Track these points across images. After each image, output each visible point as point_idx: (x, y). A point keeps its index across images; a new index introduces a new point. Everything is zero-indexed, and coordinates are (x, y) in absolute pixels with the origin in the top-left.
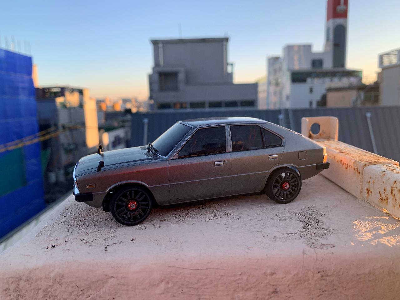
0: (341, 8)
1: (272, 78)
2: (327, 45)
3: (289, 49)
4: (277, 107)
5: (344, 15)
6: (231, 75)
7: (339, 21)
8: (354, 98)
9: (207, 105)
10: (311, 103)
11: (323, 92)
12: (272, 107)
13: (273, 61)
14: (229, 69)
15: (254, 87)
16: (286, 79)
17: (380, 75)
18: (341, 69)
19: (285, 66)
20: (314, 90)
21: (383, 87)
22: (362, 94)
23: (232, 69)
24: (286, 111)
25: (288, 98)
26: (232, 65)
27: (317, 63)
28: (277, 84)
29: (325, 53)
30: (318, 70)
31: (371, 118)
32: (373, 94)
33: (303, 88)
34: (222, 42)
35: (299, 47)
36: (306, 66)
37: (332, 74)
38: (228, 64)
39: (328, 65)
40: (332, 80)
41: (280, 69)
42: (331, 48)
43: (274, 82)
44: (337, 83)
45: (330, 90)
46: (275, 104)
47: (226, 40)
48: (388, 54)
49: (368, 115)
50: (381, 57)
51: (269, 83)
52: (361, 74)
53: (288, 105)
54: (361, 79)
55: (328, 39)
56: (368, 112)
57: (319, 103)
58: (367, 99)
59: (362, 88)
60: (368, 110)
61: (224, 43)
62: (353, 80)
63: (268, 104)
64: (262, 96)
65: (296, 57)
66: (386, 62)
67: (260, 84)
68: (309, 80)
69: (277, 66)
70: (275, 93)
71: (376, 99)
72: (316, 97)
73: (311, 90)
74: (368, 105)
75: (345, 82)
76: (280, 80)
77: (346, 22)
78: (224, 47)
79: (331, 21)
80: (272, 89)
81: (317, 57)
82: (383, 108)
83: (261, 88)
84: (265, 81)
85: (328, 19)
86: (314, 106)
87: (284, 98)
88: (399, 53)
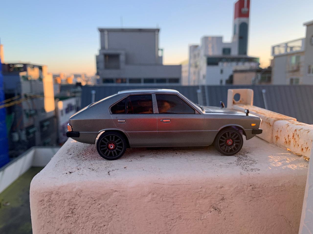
0: (244, 10)
1: (192, 61)
2: (234, 38)
3: (206, 39)
4: (196, 84)
5: (247, 15)
6: (161, 58)
7: (243, 20)
8: (253, 78)
9: (142, 81)
10: (221, 82)
11: (230, 73)
12: (192, 84)
13: (194, 48)
14: (160, 53)
15: (179, 68)
16: (203, 63)
17: (272, 61)
18: (244, 56)
19: (202, 53)
20: (224, 71)
21: (275, 70)
22: (259, 75)
23: (162, 53)
24: (203, 87)
25: (204, 77)
26: (162, 50)
27: (226, 50)
28: (196, 66)
29: (232, 43)
30: (227, 56)
31: (266, 93)
32: (267, 75)
33: (216, 69)
34: (155, 32)
35: (213, 38)
36: (218, 53)
37: (237, 60)
38: (159, 49)
39: (235, 53)
40: (237, 64)
41: (199, 54)
42: (237, 40)
43: (194, 65)
44: (241, 66)
45: (236, 71)
46: (194, 81)
47: (158, 30)
48: (278, 46)
49: (264, 91)
50: (273, 48)
51: (190, 65)
52: (259, 60)
53: (204, 82)
54: (259, 64)
55: (235, 33)
56: (264, 89)
57: (227, 82)
58: (263, 80)
59: (259, 70)
60: (263, 87)
61: (156, 33)
62: (253, 65)
63: (189, 81)
64: (184, 75)
65: (210, 46)
66: (277, 52)
67: (183, 65)
68: (220, 64)
69: (196, 52)
70: (195, 73)
71: (269, 79)
72: (226, 77)
73: (222, 72)
74: (264, 84)
75: (247, 66)
76: (198, 63)
77: (248, 21)
78: (156, 36)
79: (237, 19)
80: (192, 70)
81: (227, 47)
82: (274, 87)
83: (184, 69)
84: (187, 63)
85: (235, 17)
86: (224, 83)
87: (201, 77)
88: (286, 45)
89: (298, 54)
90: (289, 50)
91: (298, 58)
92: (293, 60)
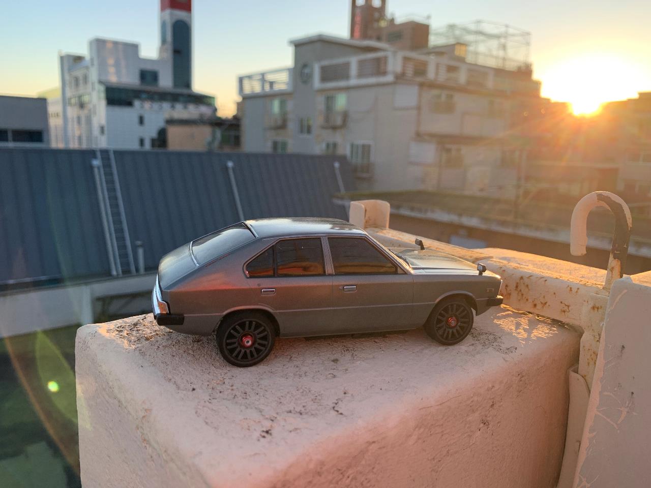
1: (69, 92)
2: (162, 50)
5: (186, 6)
7: (180, 14)
8: (209, 138)
10: (142, 142)
11: (161, 124)
12: (74, 145)
13: (71, 63)
16: (97, 99)
17: (240, 106)
18: (185, 91)
19: (94, 75)
20: (146, 120)
22: (218, 133)
24: (105, 153)
25: (102, 129)
27: (148, 76)
28: (82, 106)
29: (160, 61)
30: (151, 88)
31: (234, 169)
32: (233, 133)
33: (127, 115)
35: (116, 44)
36: (130, 79)
37: (172, 97)
39: (166, 81)
40: (173, 107)
41: (86, 78)
42: (169, 55)
43: (75, 101)
44: (180, 112)
45: (171, 122)
46: (80, 141)
48: (250, 77)
49: (230, 164)
50: (241, 80)
51: (65, 102)
52: (214, 101)
53: (102, 143)
54: (215, 110)
55: (164, 41)
56: (230, 160)
57: (154, 142)
58: (225, 141)
59: (218, 123)
60: (229, 157)
62: (204, 109)
63: (66, 140)
64: (55, 123)
65: (111, 61)
66: (247, 90)
68: (137, 103)
69: (79, 73)
70: (79, 120)
71: (237, 141)
72: (150, 131)
73: (141, 120)
74: (227, 150)
75: (193, 111)
76: (86, 99)
77: (190, 17)
79: (168, 12)
80: (72, 112)
81: (148, 67)
82: (248, 156)
84: (58, 95)
85: (163, 8)
86: (148, 146)
87: (96, 131)
88: (263, 77)
89: (283, 96)
90: (267, 88)
91: (283, 104)
92: (276, 106)
